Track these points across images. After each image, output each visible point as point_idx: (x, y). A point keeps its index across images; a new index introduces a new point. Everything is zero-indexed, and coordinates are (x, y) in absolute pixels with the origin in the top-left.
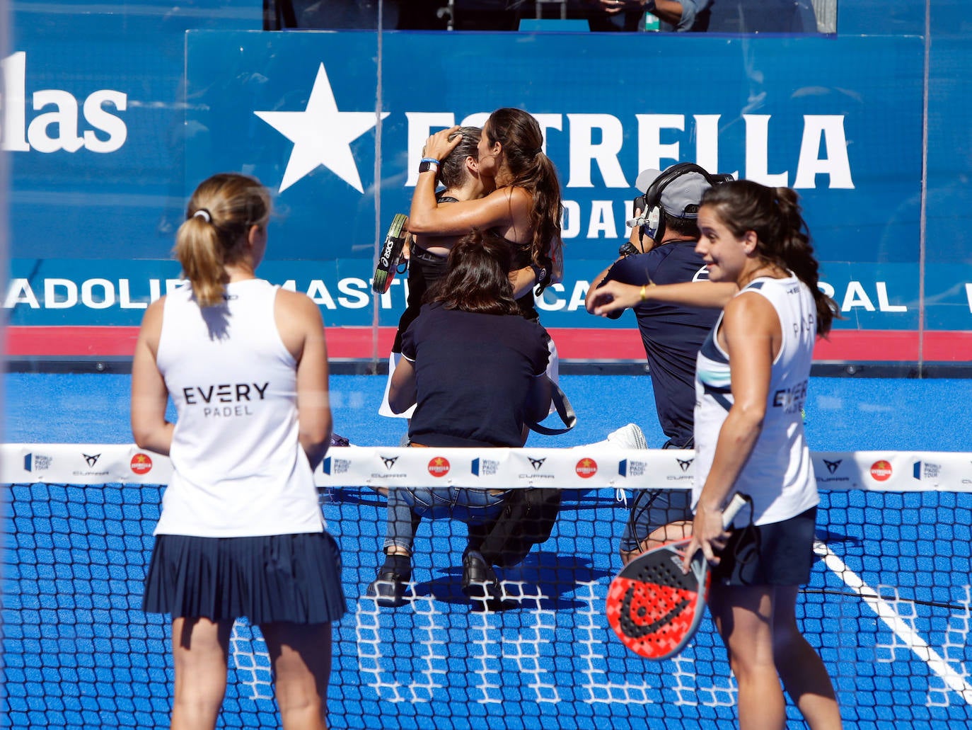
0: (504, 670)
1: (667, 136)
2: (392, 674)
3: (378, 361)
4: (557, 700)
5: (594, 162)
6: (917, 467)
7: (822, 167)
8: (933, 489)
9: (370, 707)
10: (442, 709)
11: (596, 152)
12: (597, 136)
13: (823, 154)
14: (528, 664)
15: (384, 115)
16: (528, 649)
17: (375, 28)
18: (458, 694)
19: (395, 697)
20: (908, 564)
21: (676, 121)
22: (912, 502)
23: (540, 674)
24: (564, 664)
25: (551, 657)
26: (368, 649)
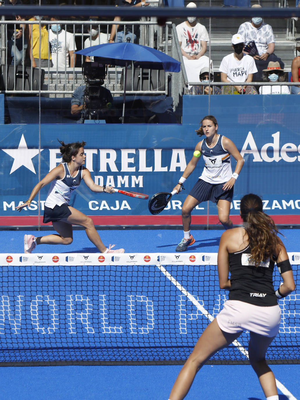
0: (77, 323)
1: (130, 156)
2: (42, 325)
3: (40, 226)
4: (94, 332)
5: (108, 164)
6: (203, 257)
7: (178, 165)
8: (208, 264)
9: (36, 336)
10: (58, 335)
11: (108, 160)
12: (108, 156)
13: (178, 161)
14: (85, 321)
15: (41, 150)
16: (84, 316)
17: (38, 123)
18: (63, 331)
19: (43, 332)
20: (201, 289)
21: (133, 151)
22: (202, 269)
23: (88, 324)
24: (95, 321)
25: (91, 318)
26: (35, 317)
